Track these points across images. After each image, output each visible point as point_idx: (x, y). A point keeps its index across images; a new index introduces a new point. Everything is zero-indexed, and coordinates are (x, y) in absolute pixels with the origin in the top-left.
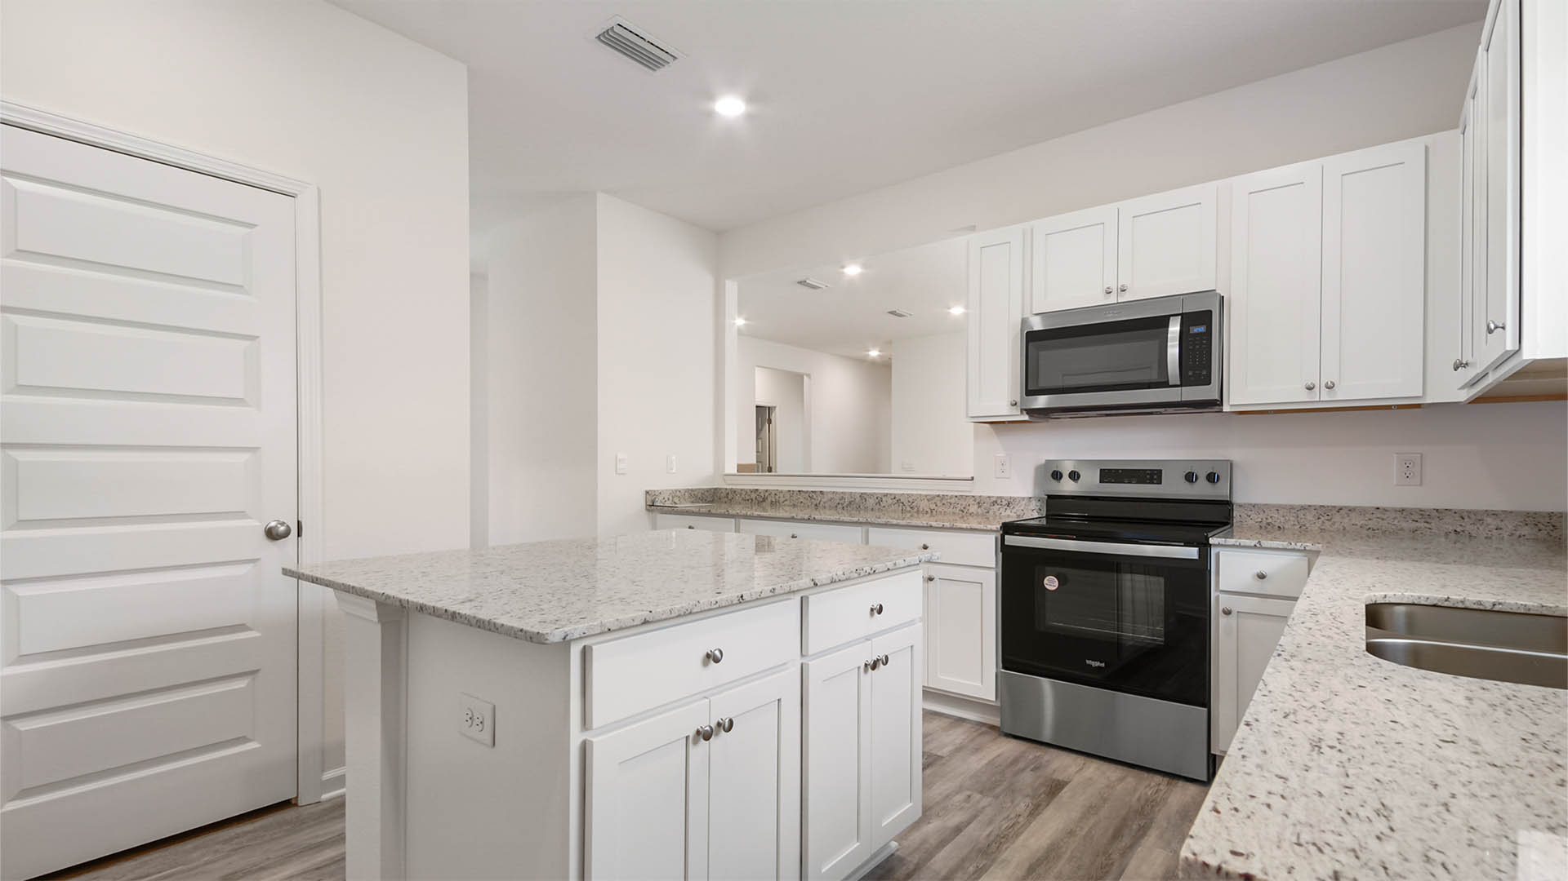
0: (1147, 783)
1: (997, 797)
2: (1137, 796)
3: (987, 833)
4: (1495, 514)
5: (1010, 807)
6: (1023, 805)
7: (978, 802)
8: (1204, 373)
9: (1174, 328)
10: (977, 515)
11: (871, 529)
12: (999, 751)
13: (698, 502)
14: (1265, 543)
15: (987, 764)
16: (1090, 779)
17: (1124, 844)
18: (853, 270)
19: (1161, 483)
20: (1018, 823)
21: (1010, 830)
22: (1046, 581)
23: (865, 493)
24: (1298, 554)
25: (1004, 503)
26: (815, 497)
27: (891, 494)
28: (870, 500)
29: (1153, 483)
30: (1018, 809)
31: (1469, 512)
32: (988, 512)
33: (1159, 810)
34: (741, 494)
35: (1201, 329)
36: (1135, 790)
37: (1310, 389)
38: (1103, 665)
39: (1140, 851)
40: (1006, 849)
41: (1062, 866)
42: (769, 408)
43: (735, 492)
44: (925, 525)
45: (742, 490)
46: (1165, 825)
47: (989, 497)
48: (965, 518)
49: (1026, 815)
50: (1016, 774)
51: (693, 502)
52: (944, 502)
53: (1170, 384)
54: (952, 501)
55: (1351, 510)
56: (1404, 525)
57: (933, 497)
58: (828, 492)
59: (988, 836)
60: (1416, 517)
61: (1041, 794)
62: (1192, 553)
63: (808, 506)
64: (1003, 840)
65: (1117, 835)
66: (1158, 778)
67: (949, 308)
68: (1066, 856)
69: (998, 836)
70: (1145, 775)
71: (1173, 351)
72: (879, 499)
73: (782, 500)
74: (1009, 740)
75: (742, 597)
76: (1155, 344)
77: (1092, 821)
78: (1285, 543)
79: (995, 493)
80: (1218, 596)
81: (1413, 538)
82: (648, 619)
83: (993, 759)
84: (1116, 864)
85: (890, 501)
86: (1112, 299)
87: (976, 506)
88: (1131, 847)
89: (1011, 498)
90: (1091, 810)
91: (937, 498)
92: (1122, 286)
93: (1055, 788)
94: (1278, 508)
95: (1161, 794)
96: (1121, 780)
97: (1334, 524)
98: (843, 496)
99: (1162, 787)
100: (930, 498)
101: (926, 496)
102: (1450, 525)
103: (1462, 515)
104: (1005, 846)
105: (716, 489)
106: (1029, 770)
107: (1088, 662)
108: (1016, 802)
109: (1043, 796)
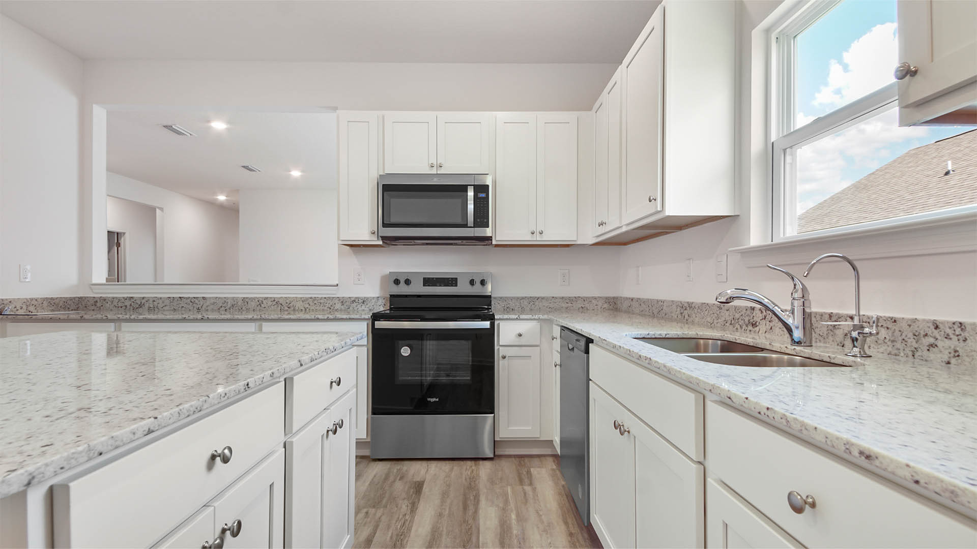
0: (465, 468)
1: (385, 507)
2: (464, 479)
3: (390, 535)
4: (595, 298)
5: (396, 511)
6: (404, 506)
7: (375, 514)
8: (485, 221)
9: (471, 193)
10: (341, 310)
11: (264, 324)
12: (374, 473)
13: (59, 311)
14: (522, 317)
15: (369, 484)
16: (435, 475)
17: (471, 511)
18: (219, 126)
19: (457, 286)
20: (407, 520)
21: (404, 528)
22: (402, 350)
23: (247, 298)
24: (535, 321)
25: (361, 301)
26: (197, 301)
27: (271, 298)
28: (252, 303)
29: (453, 286)
30: (402, 510)
31: (586, 298)
32: (349, 308)
33: (479, 482)
34: (112, 302)
35: (483, 195)
36: (461, 474)
37: (533, 233)
38: (437, 400)
39: (481, 513)
40: (407, 542)
41: (446, 540)
42: (118, 233)
43: (105, 300)
44: (313, 318)
45: (113, 298)
46: (486, 491)
47: (350, 298)
48: (332, 313)
49: (409, 513)
50: (391, 486)
51: (53, 311)
52: (315, 302)
53: (469, 226)
54: (322, 301)
55: (543, 298)
56: (564, 305)
57: (307, 299)
58: (210, 298)
59: (391, 538)
60: (568, 301)
61: (412, 495)
62: (486, 324)
63: (190, 310)
64: (402, 537)
65: (465, 507)
66: (469, 463)
67: (290, 171)
68: (444, 533)
69: (397, 535)
70: (462, 463)
71: (471, 207)
72: (260, 302)
73: (160, 305)
74: (377, 463)
75: (248, 385)
76: (460, 201)
77: (449, 501)
78: (531, 316)
79: (354, 295)
80: (499, 349)
81: (567, 312)
82: (152, 428)
83: (372, 480)
84: (473, 526)
85: (270, 303)
86: (434, 171)
87: (340, 304)
88: (476, 512)
89: (365, 298)
90: (444, 495)
91: (310, 299)
92: (440, 164)
93: (418, 487)
94: (512, 299)
95: (475, 472)
96: (452, 470)
97: (536, 306)
98: (225, 301)
99: (473, 468)
100: (304, 300)
101: (301, 298)
102: (580, 304)
103: (584, 299)
104: (405, 541)
105: (80, 298)
106: (397, 480)
107: (429, 399)
108: (399, 506)
109: (414, 495)
